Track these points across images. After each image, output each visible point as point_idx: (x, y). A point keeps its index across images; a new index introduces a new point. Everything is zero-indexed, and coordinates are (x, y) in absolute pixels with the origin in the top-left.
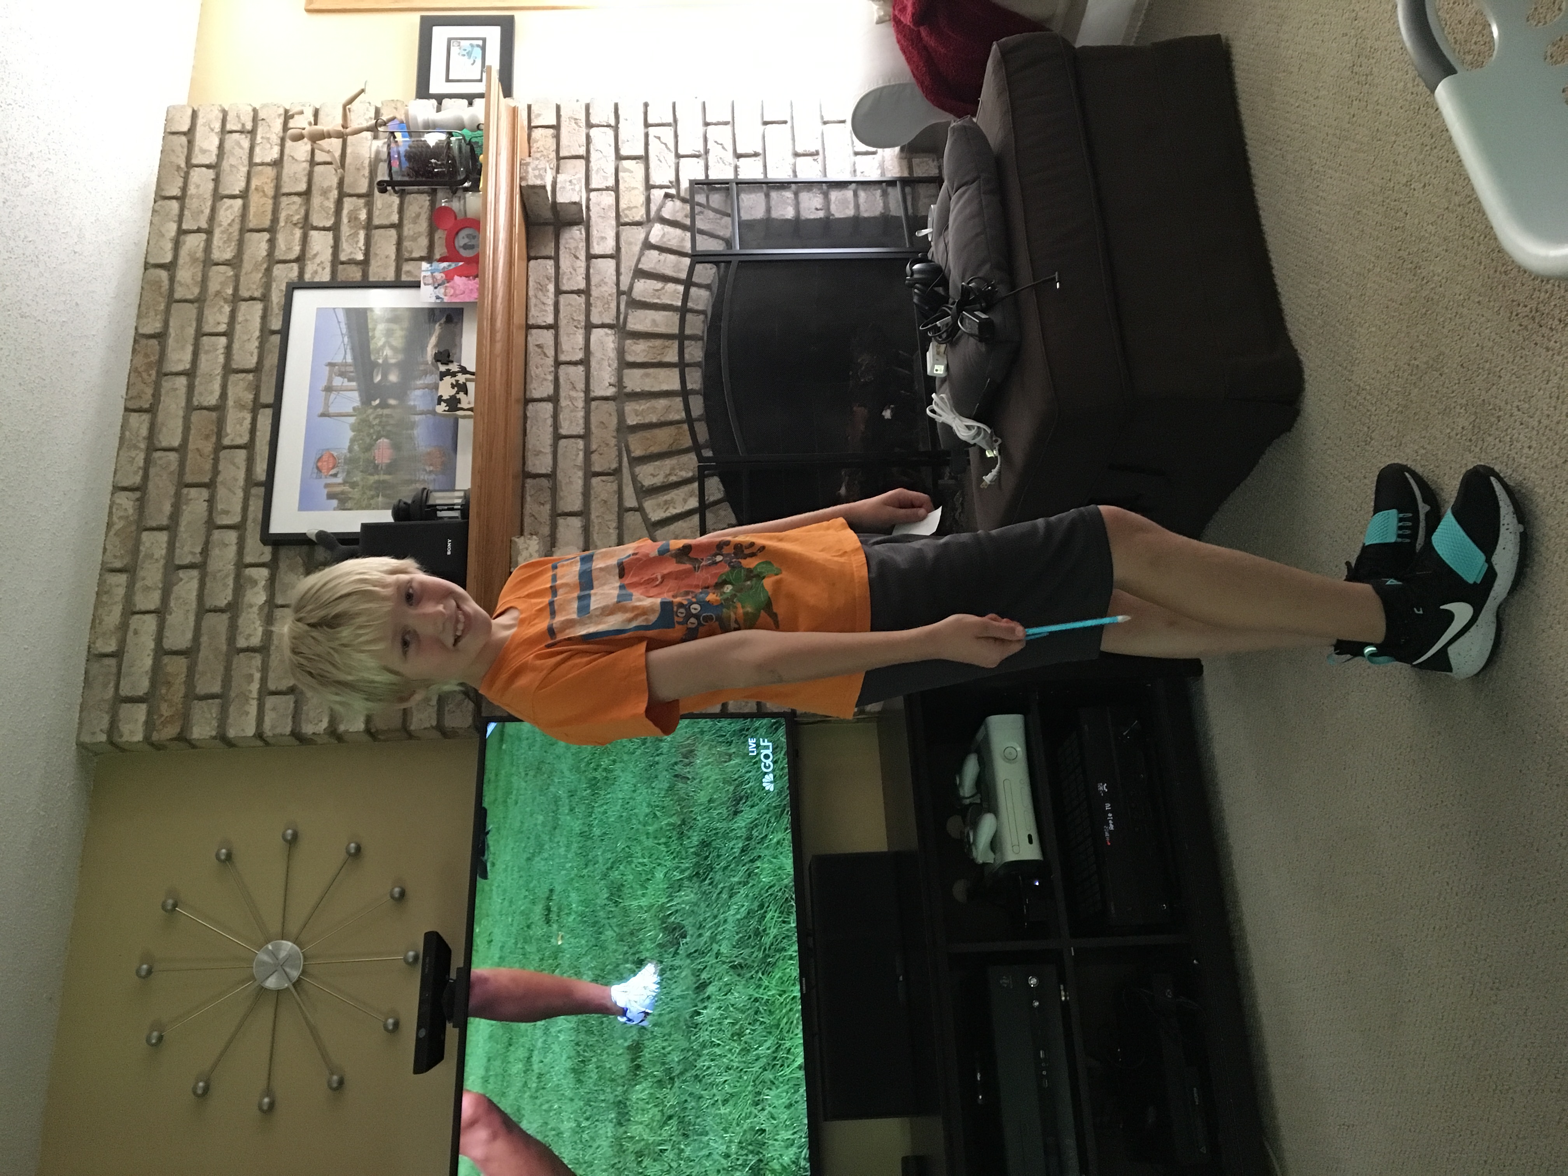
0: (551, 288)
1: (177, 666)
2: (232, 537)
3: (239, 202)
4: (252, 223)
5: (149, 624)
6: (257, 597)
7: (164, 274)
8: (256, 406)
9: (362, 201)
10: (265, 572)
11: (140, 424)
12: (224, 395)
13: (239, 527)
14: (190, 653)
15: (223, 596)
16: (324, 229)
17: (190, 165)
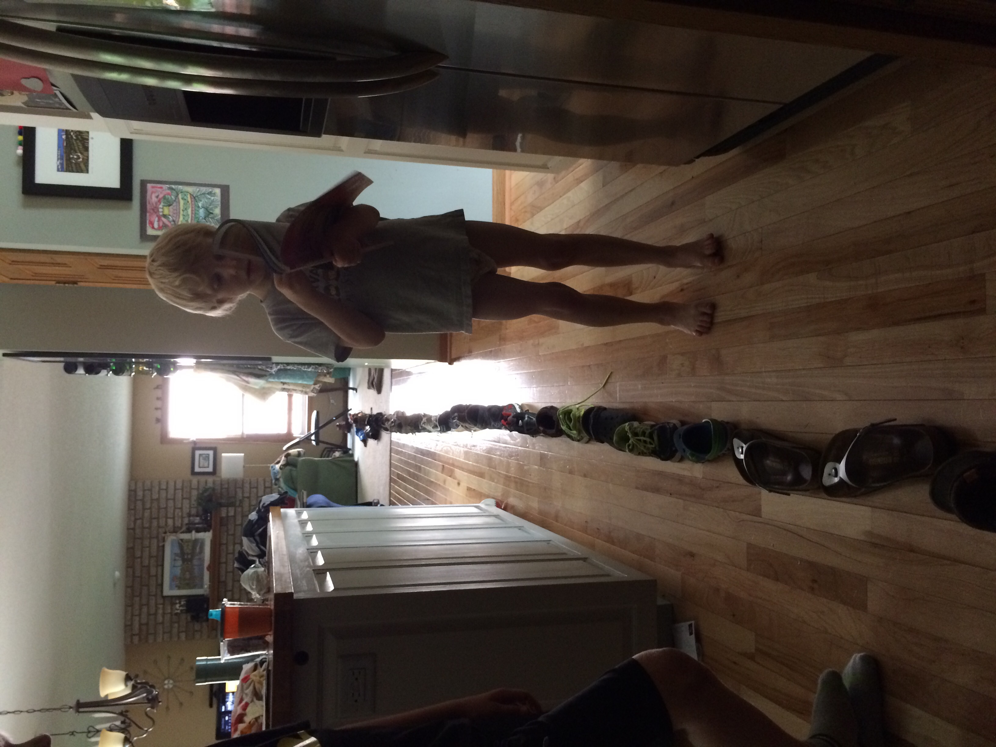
0: (226, 534)
1: (144, 628)
2: (153, 598)
3: (149, 511)
4: (154, 516)
5: (137, 618)
6: (160, 611)
7: (132, 531)
8: (157, 566)
9: (179, 510)
10: (161, 606)
11: (130, 570)
12: (149, 563)
13: (155, 596)
14: (147, 624)
15: (152, 611)
16: (171, 518)
17: (136, 500)
